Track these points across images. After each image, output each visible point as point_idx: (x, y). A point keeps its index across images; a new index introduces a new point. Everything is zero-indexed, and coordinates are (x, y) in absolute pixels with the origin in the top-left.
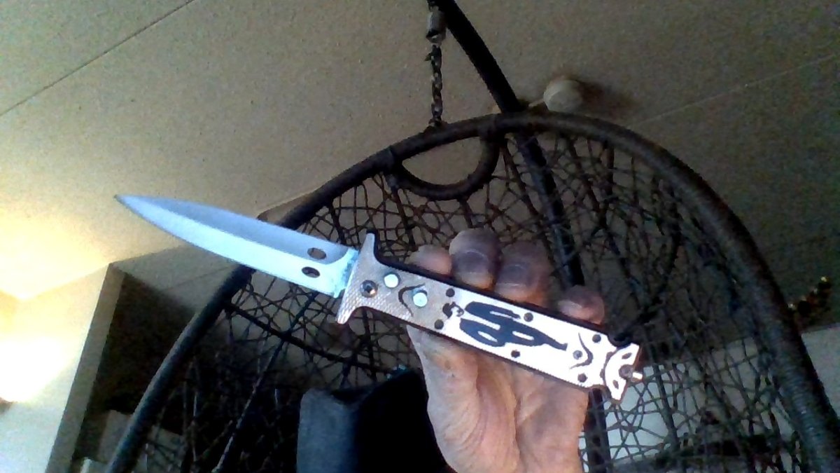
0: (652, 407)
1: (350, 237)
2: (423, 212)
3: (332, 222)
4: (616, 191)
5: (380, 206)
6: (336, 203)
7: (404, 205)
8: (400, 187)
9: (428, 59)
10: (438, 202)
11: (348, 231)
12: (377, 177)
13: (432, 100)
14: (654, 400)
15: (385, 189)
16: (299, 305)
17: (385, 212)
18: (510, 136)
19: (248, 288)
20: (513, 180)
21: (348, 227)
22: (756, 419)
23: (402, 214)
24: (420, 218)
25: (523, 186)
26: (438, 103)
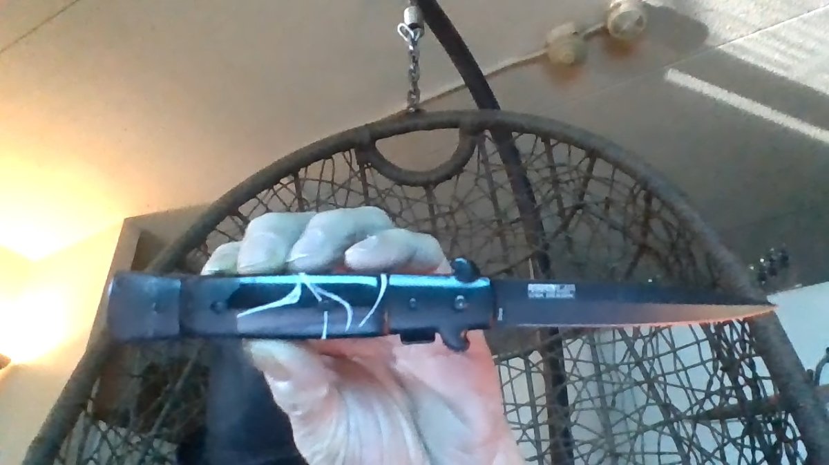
0: (588, 404)
2: (388, 195)
3: (295, 192)
4: (587, 198)
5: (345, 183)
6: (302, 173)
7: (367, 185)
8: (368, 167)
10: (403, 186)
11: (309, 203)
12: (347, 154)
13: (411, 88)
14: (591, 399)
15: (353, 166)
17: (349, 189)
18: (488, 133)
20: (482, 176)
21: (309, 200)
23: (366, 194)
24: (383, 200)
25: (491, 183)
26: (416, 91)
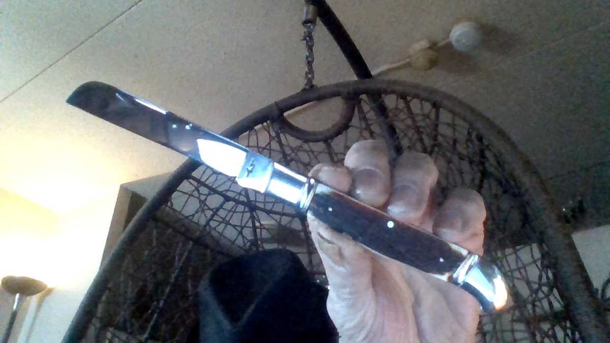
2: (299, 150)
4: (440, 139)
5: (266, 146)
7: (284, 145)
8: (281, 132)
9: (305, 39)
10: (310, 144)
12: (265, 124)
13: (307, 70)
15: (271, 133)
16: (206, 217)
17: (270, 150)
18: (364, 97)
19: (169, 204)
20: (365, 129)
22: (537, 303)
23: (283, 151)
24: (296, 155)
26: (311, 71)
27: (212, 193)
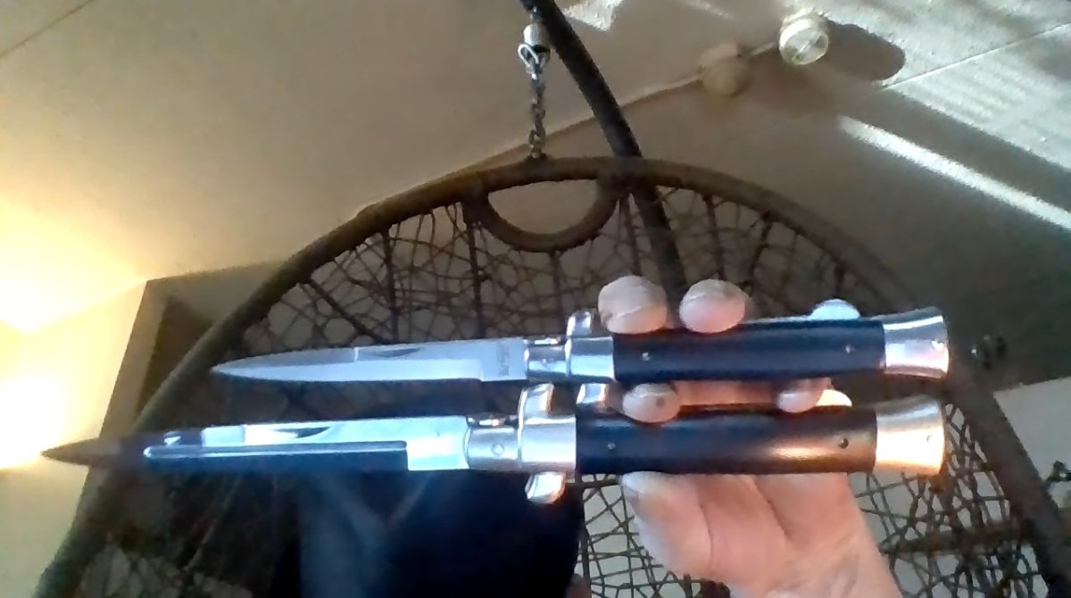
1: (400, 279)
2: (501, 262)
3: (382, 253)
5: (447, 245)
6: (392, 232)
7: (476, 249)
10: (522, 252)
11: (399, 271)
12: (451, 209)
17: (451, 255)
20: (623, 242)
21: (400, 266)
23: (473, 261)
24: (495, 269)
25: (635, 251)
27: (339, 314)
